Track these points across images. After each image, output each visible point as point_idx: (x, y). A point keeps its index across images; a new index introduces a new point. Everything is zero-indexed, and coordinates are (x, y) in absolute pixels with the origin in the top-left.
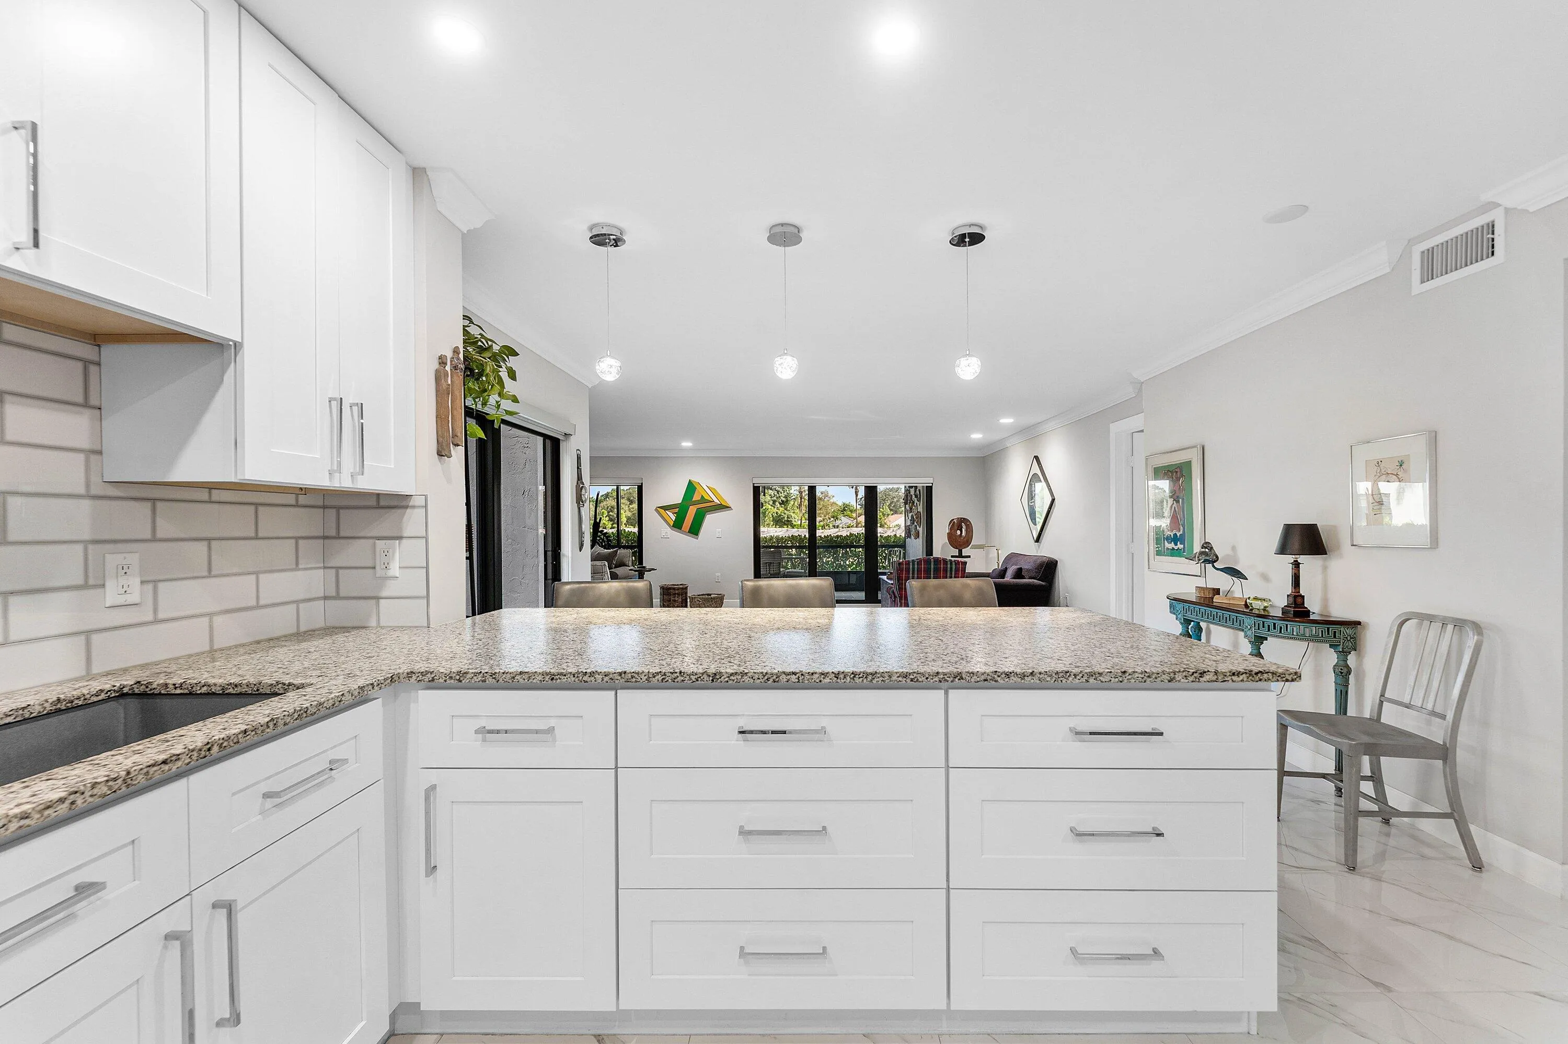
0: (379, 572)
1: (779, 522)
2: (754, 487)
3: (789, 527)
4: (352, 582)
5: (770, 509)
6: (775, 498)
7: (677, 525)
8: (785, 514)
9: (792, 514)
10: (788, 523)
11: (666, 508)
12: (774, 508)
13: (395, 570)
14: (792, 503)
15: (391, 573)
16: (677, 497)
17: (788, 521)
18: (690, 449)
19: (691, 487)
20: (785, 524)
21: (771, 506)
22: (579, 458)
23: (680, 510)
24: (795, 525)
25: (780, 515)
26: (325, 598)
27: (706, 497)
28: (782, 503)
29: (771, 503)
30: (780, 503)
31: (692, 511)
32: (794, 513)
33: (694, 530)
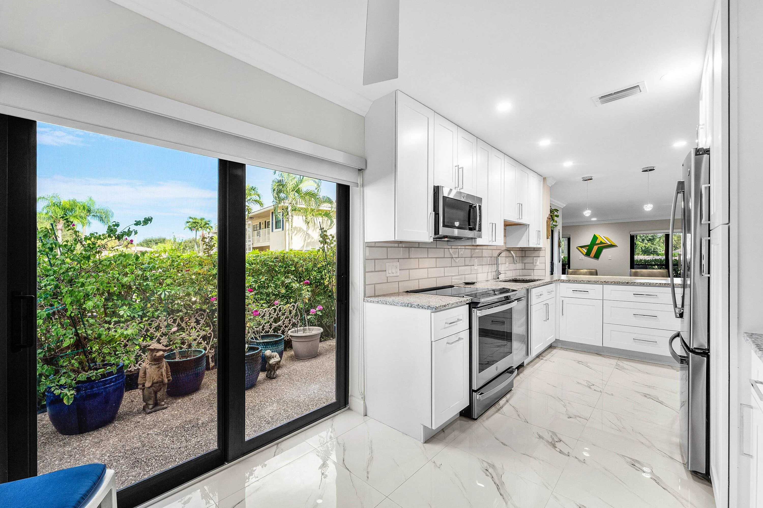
0: (534, 264)
1: (646, 252)
2: (631, 236)
3: (655, 255)
4: (528, 266)
5: (639, 244)
6: (644, 238)
7: (588, 254)
8: (652, 247)
9: (658, 247)
10: (655, 252)
11: (582, 247)
12: (643, 243)
13: (538, 263)
14: (658, 240)
15: (537, 264)
16: (588, 242)
17: (654, 251)
18: (594, 221)
19: (595, 238)
20: (651, 253)
21: (641, 242)
22: (559, 232)
23: (589, 248)
24: (660, 254)
25: (648, 248)
26: (522, 269)
27: (603, 242)
28: (650, 240)
29: (641, 240)
30: (648, 241)
31: (596, 248)
32: (659, 246)
33: (597, 256)
